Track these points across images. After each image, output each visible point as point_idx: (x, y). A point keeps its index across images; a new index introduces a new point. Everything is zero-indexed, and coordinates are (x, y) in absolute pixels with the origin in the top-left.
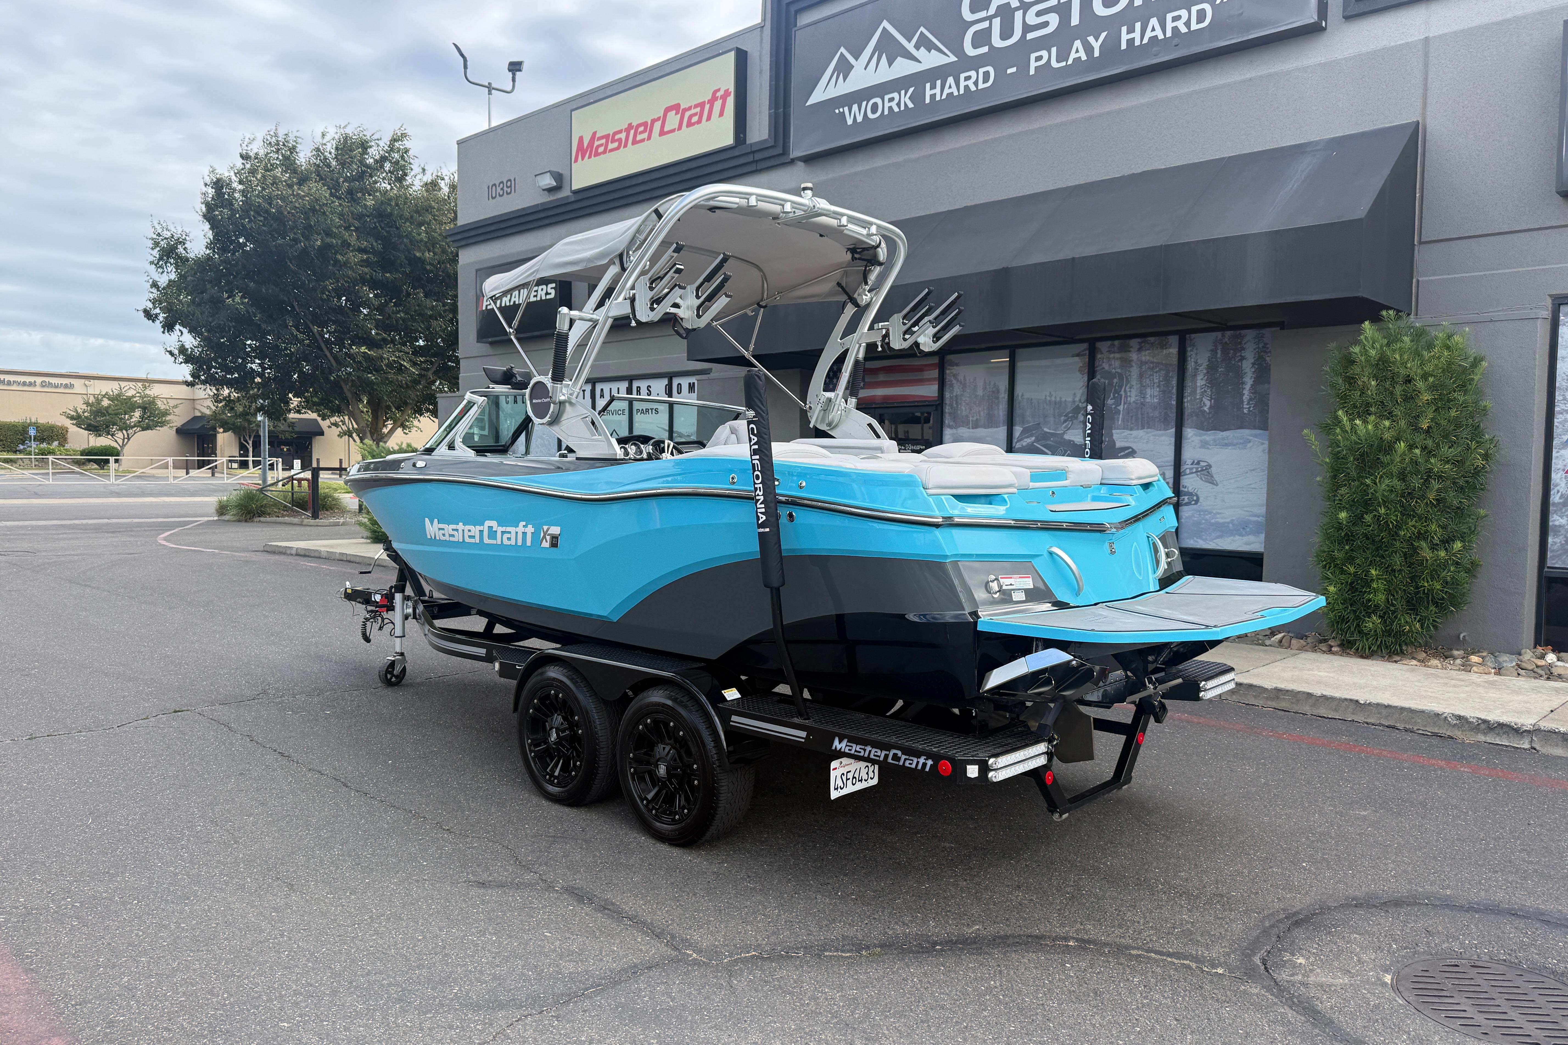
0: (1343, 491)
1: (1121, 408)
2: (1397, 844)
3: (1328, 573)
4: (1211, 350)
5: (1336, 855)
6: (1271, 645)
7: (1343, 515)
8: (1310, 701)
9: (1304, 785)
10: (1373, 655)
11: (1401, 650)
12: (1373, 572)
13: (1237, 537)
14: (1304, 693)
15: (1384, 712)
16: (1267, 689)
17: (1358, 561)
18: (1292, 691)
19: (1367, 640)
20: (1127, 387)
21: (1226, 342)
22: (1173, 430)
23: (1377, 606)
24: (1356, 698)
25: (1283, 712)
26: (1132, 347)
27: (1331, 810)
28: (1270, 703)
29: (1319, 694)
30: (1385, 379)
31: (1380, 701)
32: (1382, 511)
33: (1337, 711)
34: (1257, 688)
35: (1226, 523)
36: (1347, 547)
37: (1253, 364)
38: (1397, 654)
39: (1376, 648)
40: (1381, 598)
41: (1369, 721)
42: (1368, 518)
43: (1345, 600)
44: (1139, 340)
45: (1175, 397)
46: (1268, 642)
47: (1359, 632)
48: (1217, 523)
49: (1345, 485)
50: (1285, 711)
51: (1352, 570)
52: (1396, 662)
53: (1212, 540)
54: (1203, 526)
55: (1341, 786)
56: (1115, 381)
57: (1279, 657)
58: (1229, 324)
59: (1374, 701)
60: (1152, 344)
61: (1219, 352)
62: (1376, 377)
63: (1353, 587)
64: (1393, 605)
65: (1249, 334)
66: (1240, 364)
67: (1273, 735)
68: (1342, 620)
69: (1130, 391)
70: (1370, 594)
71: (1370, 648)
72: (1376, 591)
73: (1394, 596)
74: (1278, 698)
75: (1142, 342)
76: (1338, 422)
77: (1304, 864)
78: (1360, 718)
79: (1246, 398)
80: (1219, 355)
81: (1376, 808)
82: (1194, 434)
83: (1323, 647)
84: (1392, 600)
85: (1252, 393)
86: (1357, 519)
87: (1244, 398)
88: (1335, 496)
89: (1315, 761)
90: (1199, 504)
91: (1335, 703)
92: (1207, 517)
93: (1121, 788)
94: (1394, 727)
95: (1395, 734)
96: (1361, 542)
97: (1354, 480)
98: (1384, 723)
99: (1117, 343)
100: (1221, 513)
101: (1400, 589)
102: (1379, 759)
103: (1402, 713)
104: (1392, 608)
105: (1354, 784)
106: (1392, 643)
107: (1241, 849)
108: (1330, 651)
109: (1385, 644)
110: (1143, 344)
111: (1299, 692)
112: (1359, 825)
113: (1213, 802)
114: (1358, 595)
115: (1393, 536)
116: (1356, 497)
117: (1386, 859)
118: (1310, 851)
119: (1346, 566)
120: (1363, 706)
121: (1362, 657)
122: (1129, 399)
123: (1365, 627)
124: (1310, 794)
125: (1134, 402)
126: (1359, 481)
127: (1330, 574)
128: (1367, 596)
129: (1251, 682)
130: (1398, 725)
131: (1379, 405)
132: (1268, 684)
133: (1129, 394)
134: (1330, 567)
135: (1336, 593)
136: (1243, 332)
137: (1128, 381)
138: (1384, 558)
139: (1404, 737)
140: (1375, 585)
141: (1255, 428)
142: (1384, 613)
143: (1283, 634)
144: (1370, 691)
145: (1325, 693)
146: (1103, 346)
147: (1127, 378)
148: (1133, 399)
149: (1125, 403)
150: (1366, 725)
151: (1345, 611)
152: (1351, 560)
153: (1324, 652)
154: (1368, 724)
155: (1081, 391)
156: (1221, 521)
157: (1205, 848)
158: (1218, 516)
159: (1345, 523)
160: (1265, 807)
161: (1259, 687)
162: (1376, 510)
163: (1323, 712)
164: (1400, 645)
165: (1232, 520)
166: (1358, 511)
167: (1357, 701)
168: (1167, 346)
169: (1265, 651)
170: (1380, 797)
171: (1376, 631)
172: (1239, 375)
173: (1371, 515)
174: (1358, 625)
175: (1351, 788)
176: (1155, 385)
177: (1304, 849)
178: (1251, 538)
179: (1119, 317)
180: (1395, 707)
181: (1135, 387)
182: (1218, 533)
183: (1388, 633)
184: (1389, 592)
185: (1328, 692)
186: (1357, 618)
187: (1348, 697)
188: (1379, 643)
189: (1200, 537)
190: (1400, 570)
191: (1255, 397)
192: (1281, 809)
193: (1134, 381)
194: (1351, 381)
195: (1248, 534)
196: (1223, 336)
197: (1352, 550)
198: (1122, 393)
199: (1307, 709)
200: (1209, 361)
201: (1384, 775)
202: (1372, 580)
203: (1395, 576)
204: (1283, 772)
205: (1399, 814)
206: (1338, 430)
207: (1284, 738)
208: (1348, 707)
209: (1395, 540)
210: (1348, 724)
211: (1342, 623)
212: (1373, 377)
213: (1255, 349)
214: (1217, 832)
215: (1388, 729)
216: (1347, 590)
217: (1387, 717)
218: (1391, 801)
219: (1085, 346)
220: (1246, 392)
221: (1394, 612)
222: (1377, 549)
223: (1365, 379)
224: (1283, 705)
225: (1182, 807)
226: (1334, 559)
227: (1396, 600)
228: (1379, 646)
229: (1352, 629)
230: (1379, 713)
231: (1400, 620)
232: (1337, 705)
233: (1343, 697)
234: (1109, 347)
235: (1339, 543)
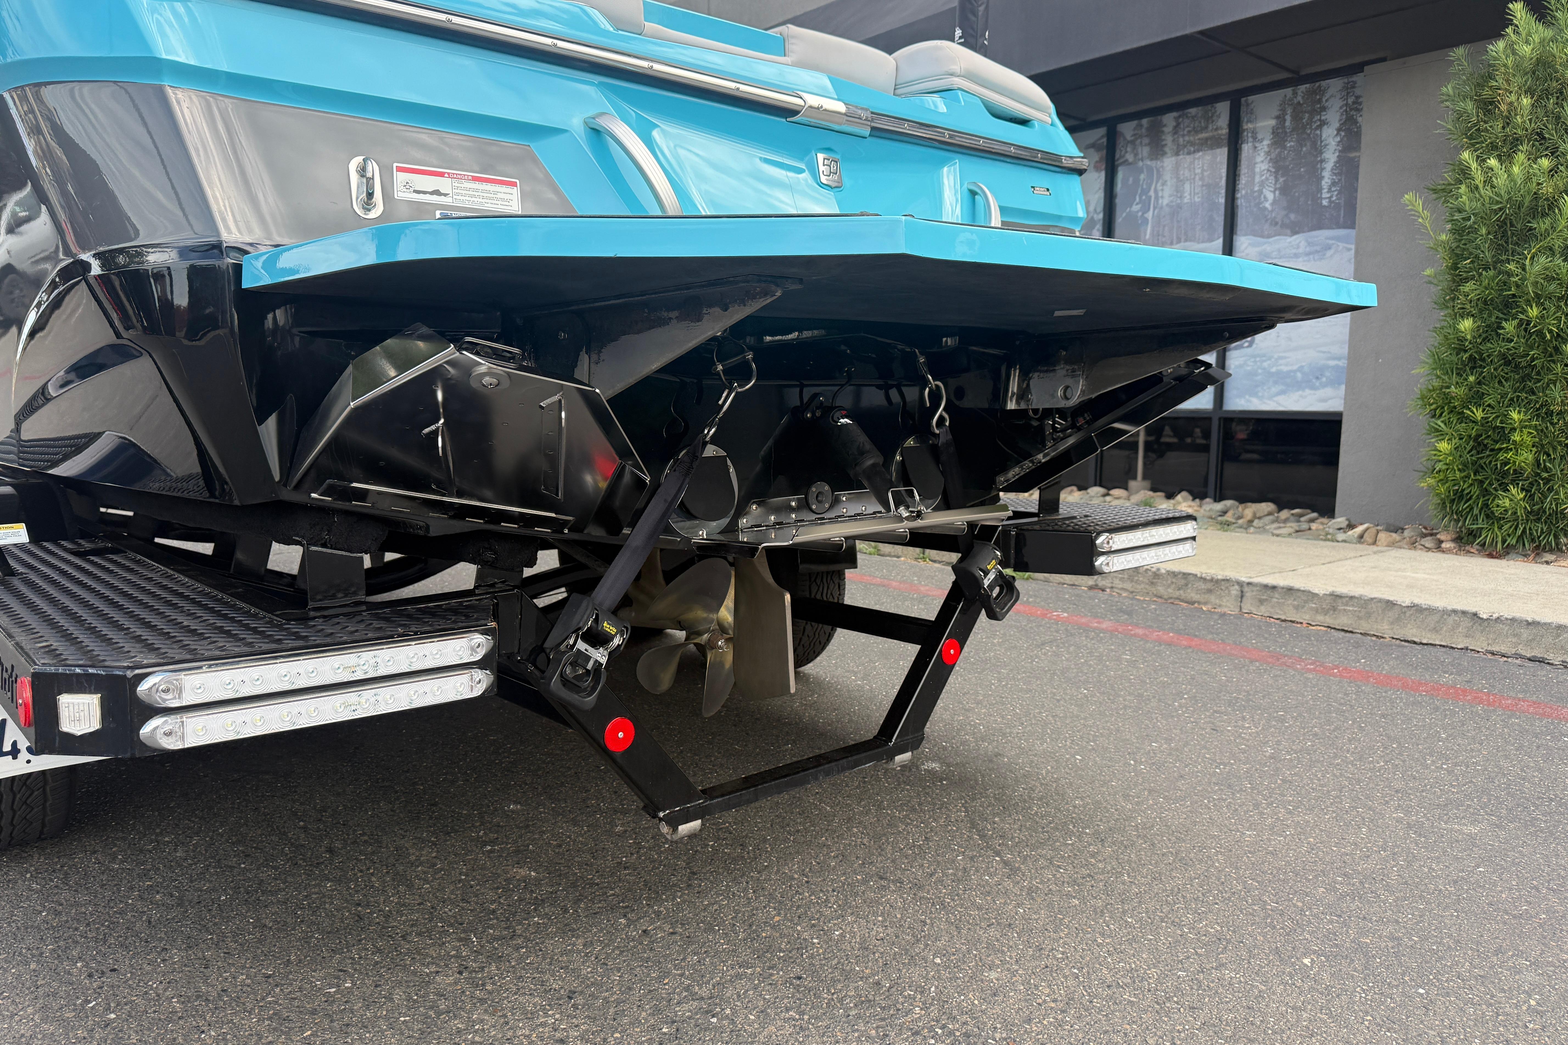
0: (1468, 287)
1: (1149, 215)
2: (1547, 912)
3: (1439, 422)
4: (1277, 117)
5: (1392, 938)
6: (1344, 541)
7: (1466, 325)
8: (1390, 614)
9: (1352, 763)
10: (1508, 553)
11: (1557, 544)
12: (1515, 415)
13: (1308, 391)
14: (1380, 600)
15: (1525, 634)
16: (1317, 595)
17: (1488, 400)
18: (1359, 598)
19: (1500, 528)
20: (1159, 184)
21: (1299, 103)
22: (1221, 240)
23: (1518, 473)
24: (1474, 610)
25: (1343, 633)
26: (1165, 126)
27: (1399, 821)
28: (1320, 618)
29: (1407, 603)
30: (1547, 93)
31: (1518, 615)
32: (1534, 312)
33: (1437, 632)
34: (1299, 594)
35: (1291, 371)
36: (1472, 379)
37: (1339, 130)
38: (1551, 551)
39: (1514, 542)
40: (1526, 457)
41: (1495, 648)
42: (1509, 327)
43: (1465, 465)
44: (1175, 114)
45: (1223, 191)
46: (1341, 536)
47: (1487, 516)
48: (1279, 373)
49: (1473, 277)
50: (1347, 631)
51: (1479, 414)
52: (1547, 563)
53: (1271, 398)
54: (1259, 378)
55: (1427, 767)
56: (1142, 177)
57: (1352, 554)
58: (1303, 73)
59: (1507, 614)
60: (1193, 117)
61: (1288, 118)
62: (1530, 92)
63: (1479, 444)
64: (1546, 469)
65: (1334, 85)
66: (1318, 132)
67: (1314, 670)
68: (1460, 496)
69: (1162, 190)
70: (1508, 453)
71: (1504, 541)
72: (1517, 446)
73: (1549, 455)
74: (1334, 609)
75: (1180, 117)
76: (1464, 173)
77: (1307, 961)
78: (1480, 643)
79: (1326, 182)
80: (1288, 123)
81: (1500, 817)
82: (1250, 244)
83: (1428, 542)
84: (1544, 460)
85: (1335, 174)
86: (1491, 332)
87: (1323, 183)
88: (1453, 299)
89: (1383, 716)
90: (1254, 346)
91: (1436, 618)
92: (1265, 364)
93: (892, 758)
94: (1541, 661)
95: (1543, 672)
96: (1495, 369)
97: (1486, 268)
98: (1524, 653)
99: (1145, 122)
100: (1285, 358)
101: (1560, 443)
102: (1510, 717)
103: (1558, 636)
104: (1545, 475)
105: (1456, 764)
106: (1542, 532)
107: (1166, 909)
108: (1438, 546)
109: (1531, 534)
110: (1181, 120)
111: (1372, 599)
112: (1456, 858)
113: (1150, 791)
114: (1489, 456)
115: (1551, 356)
116: (1490, 294)
117: (1520, 954)
118: (1331, 922)
119: (1469, 409)
120: (1486, 624)
121: (1491, 556)
122: (1160, 201)
123: (1498, 506)
124: (1359, 781)
125: (1167, 205)
126: (1495, 269)
127: (1442, 425)
128: (1502, 456)
129: (1292, 585)
130: (1550, 657)
131: (1536, 140)
132: (1321, 587)
133: (1160, 194)
134: (1441, 415)
135: (1451, 454)
136: (1324, 83)
137: (1159, 176)
138: (1534, 393)
139: (1561, 678)
140: (1516, 437)
141: (1339, 227)
142: (1531, 484)
143: (1366, 526)
144: (1501, 599)
145: (1417, 601)
146: (1127, 129)
147: (1158, 171)
148: (1165, 201)
149: (1155, 208)
150: (1489, 656)
151: (1464, 482)
152: (1477, 398)
153: (1429, 549)
154: (1493, 654)
155: (1097, 196)
156: (1285, 369)
157: (1083, 900)
158: (1281, 362)
159: (1469, 337)
160: (1257, 806)
161: (1303, 591)
162: (1524, 312)
163: (1412, 633)
164: (1556, 537)
165: (1302, 367)
166: (1493, 319)
167: (1475, 614)
168: (1215, 118)
169: (1334, 547)
170: (1508, 794)
171: (1516, 513)
172: (1318, 149)
173: (1515, 322)
174: (1486, 505)
175: (1450, 772)
176: (1197, 178)
177: (1316, 916)
178: (1328, 391)
179: (1128, 47)
180: (1545, 624)
181: (1169, 183)
182: (1280, 387)
183: (1536, 515)
184: (1540, 448)
185: (1423, 600)
186: (1485, 492)
187: (1459, 607)
188: (1519, 532)
189: (1255, 395)
190: (1560, 413)
191: (1340, 180)
192: (1290, 812)
193: (1167, 176)
194: (1488, 106)
195: (1323, 386)
196: (1295, 94)
197: (1479, 383)
198: (1152, 193)
199: (1384, 628)
200: (1273, 133)
201: (1520, 748)
202: (1514, 429)
203: (1552, 424)
204: (1316, 735)
205: (1551, 833)
206: (1463, 188)
207: (1334, 675)
208: (1458, 625)
209: (1554, 362)
210: (1456, 653)
211: (1459, 503)
212: (1526, 92)
213: (1341, 108)
214: (1129, 862)
215: (1531, 664)
216: (1469, 448)
217: (1529, 643)
218: (1534, 804)
219: (1102, 131)
220: (1327, 174)
221: (1547, 481)
222: (1522, 380)
223: (1513, 98)
224: (1343, 621)
225: (1082, 799)
226: (1448, 399)
227: (1552, 461)
228: (1521, 537)
229: (1476, 511)
230: (1515, 635)
231: (1557, 493)
232: (1438, 622)
233: (1450, 608)
234: (1135, 129)
235: (1457, 374)
